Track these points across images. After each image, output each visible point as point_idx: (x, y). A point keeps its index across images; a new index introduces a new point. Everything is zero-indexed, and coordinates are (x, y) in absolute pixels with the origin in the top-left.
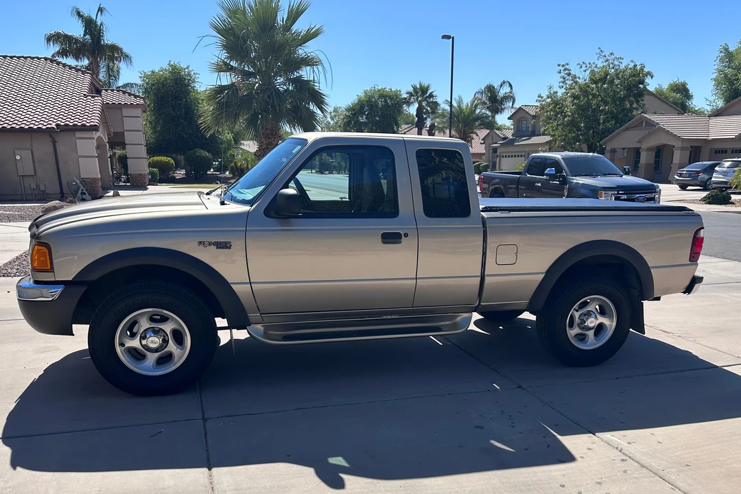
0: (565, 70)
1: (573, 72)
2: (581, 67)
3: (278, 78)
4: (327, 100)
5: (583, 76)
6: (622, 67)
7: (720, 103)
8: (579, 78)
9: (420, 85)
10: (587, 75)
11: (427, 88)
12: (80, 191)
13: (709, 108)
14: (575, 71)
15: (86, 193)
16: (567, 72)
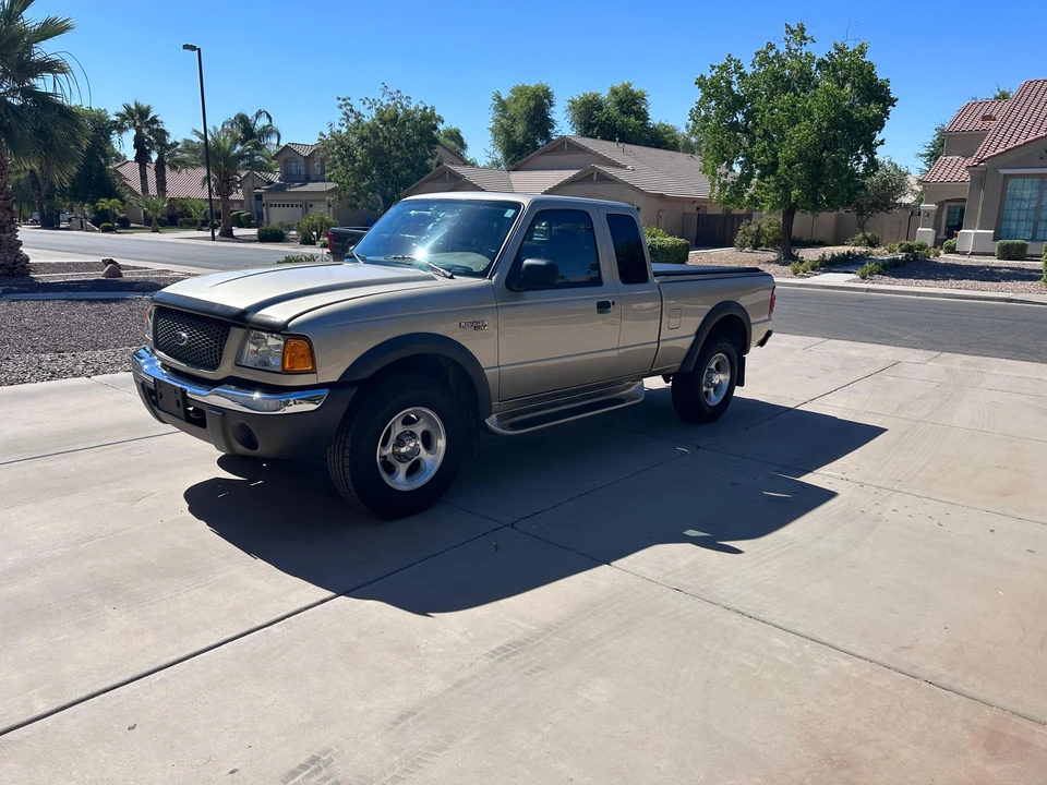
0: (345, 105)
1: (355, 108)
2: (364, 103)
5: (369, 116)
6: (412, 107)
7: (499, 156)
8: (364, 117)
9: (136, 105)
10: (373, 113)
11: (148, 111)
14: (358, 107)
16: (349, 107)
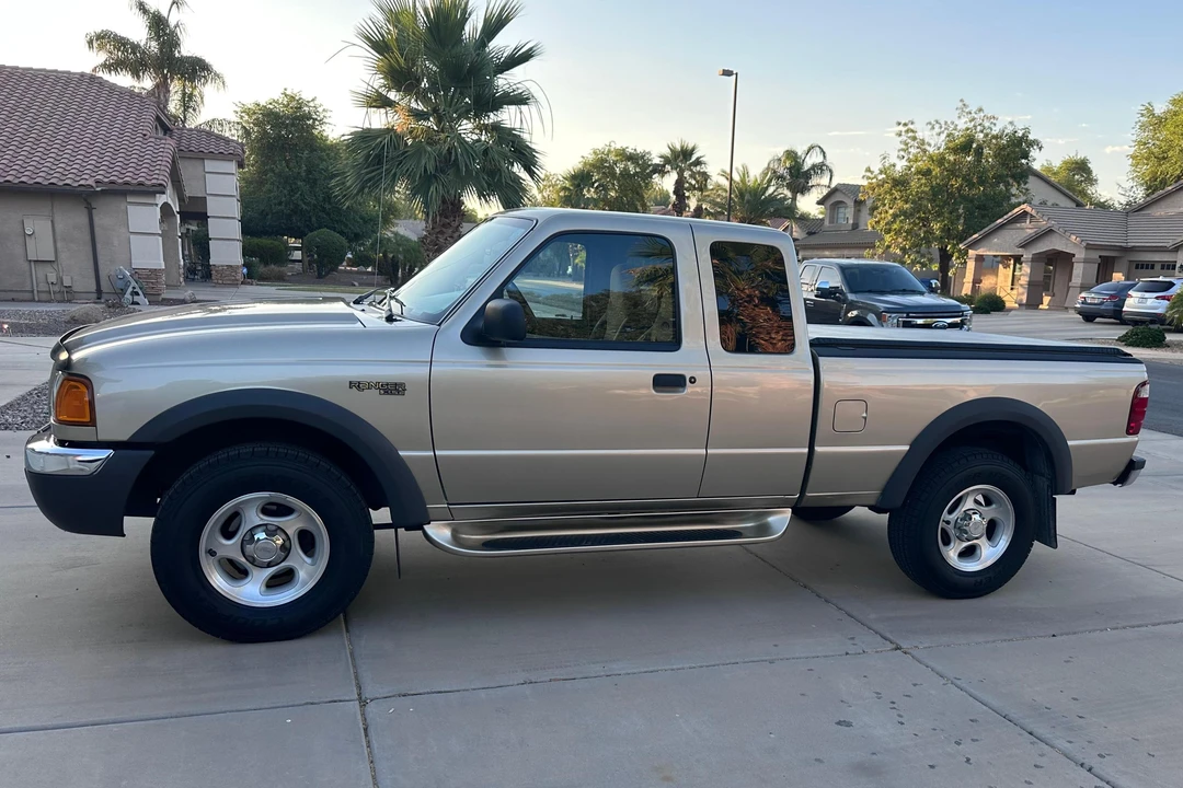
0: (907, 131)
1: (919, 135)
2: (933, 128)
3: (465, 121)
4: (541, 159)
5: (936, 142)
6: (996, 131)
7: (1140, 194)
8: (930, 145)
9: (681, 145)
10: (941, 140)
11: (692, 151)
12: (130, 289)
13: (1124, 200)
14: (924, 133)
15: (140, 292)
16: (910, 134)
